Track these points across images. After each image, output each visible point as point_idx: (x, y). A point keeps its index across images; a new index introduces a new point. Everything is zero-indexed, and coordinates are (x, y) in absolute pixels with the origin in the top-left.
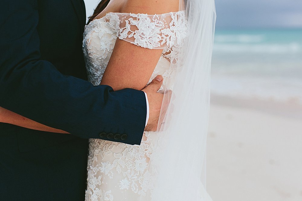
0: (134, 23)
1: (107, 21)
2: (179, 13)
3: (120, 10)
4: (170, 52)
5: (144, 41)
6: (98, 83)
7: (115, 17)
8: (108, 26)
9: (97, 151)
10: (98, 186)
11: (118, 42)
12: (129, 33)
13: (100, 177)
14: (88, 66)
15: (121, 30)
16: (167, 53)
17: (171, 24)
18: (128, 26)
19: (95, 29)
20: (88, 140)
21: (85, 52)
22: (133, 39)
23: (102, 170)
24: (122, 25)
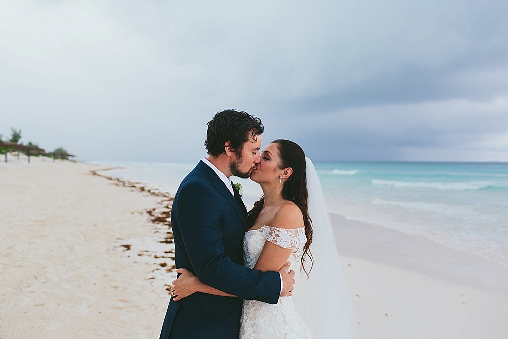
0: (277, 233)
1: (261, 231)
2: (302, 229)
3: (269, 224)
4: (296, 252)
5: (282, 243)
6: (252, 268)
7: (267, 229)
8: (262, 235)
9: (252, 310)
10: (254, 332)
11: (267, 243)
12: (274, 238)
13: (255, 327)
14: (246, 258)
15: (269, 236)
16: (294, 252)
17: (297, 235)
18: (274, 234)
19: (254, 236)
20: (243, 300)
21: (245, 249)
22: (276, 241)
23: (257, 322)
24: (271, 233)
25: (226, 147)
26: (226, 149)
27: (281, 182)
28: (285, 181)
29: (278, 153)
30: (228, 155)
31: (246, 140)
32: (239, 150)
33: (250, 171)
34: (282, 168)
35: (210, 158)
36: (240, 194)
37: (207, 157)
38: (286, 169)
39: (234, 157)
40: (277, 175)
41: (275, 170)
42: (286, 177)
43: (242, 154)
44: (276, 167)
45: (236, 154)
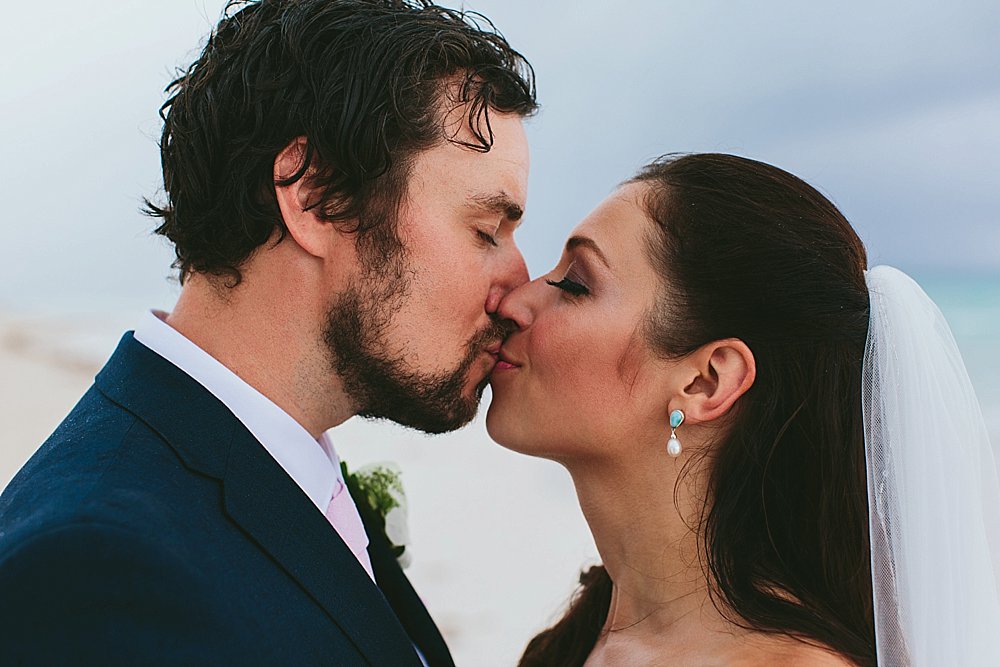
25: (287, 183)
26: (290, 200)
27: (675, 446)
28: (704, 438)
29: (650, 243)
30: (304, 251)
31: (424, 136)
32: (375, 205)
33: (465, 365)
34: (677, 344)
35: (186, 303)
36: (396, 542)
37: (169, 308)
38: (707, 353)
39: (348, 261)
40: (645, 398)
41: (625, 365)
42: (707, 407)
43: (401, 234)
44: (632, 342)
45: (361, 231)
